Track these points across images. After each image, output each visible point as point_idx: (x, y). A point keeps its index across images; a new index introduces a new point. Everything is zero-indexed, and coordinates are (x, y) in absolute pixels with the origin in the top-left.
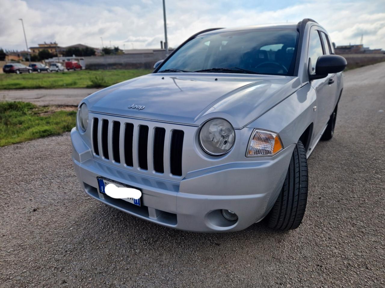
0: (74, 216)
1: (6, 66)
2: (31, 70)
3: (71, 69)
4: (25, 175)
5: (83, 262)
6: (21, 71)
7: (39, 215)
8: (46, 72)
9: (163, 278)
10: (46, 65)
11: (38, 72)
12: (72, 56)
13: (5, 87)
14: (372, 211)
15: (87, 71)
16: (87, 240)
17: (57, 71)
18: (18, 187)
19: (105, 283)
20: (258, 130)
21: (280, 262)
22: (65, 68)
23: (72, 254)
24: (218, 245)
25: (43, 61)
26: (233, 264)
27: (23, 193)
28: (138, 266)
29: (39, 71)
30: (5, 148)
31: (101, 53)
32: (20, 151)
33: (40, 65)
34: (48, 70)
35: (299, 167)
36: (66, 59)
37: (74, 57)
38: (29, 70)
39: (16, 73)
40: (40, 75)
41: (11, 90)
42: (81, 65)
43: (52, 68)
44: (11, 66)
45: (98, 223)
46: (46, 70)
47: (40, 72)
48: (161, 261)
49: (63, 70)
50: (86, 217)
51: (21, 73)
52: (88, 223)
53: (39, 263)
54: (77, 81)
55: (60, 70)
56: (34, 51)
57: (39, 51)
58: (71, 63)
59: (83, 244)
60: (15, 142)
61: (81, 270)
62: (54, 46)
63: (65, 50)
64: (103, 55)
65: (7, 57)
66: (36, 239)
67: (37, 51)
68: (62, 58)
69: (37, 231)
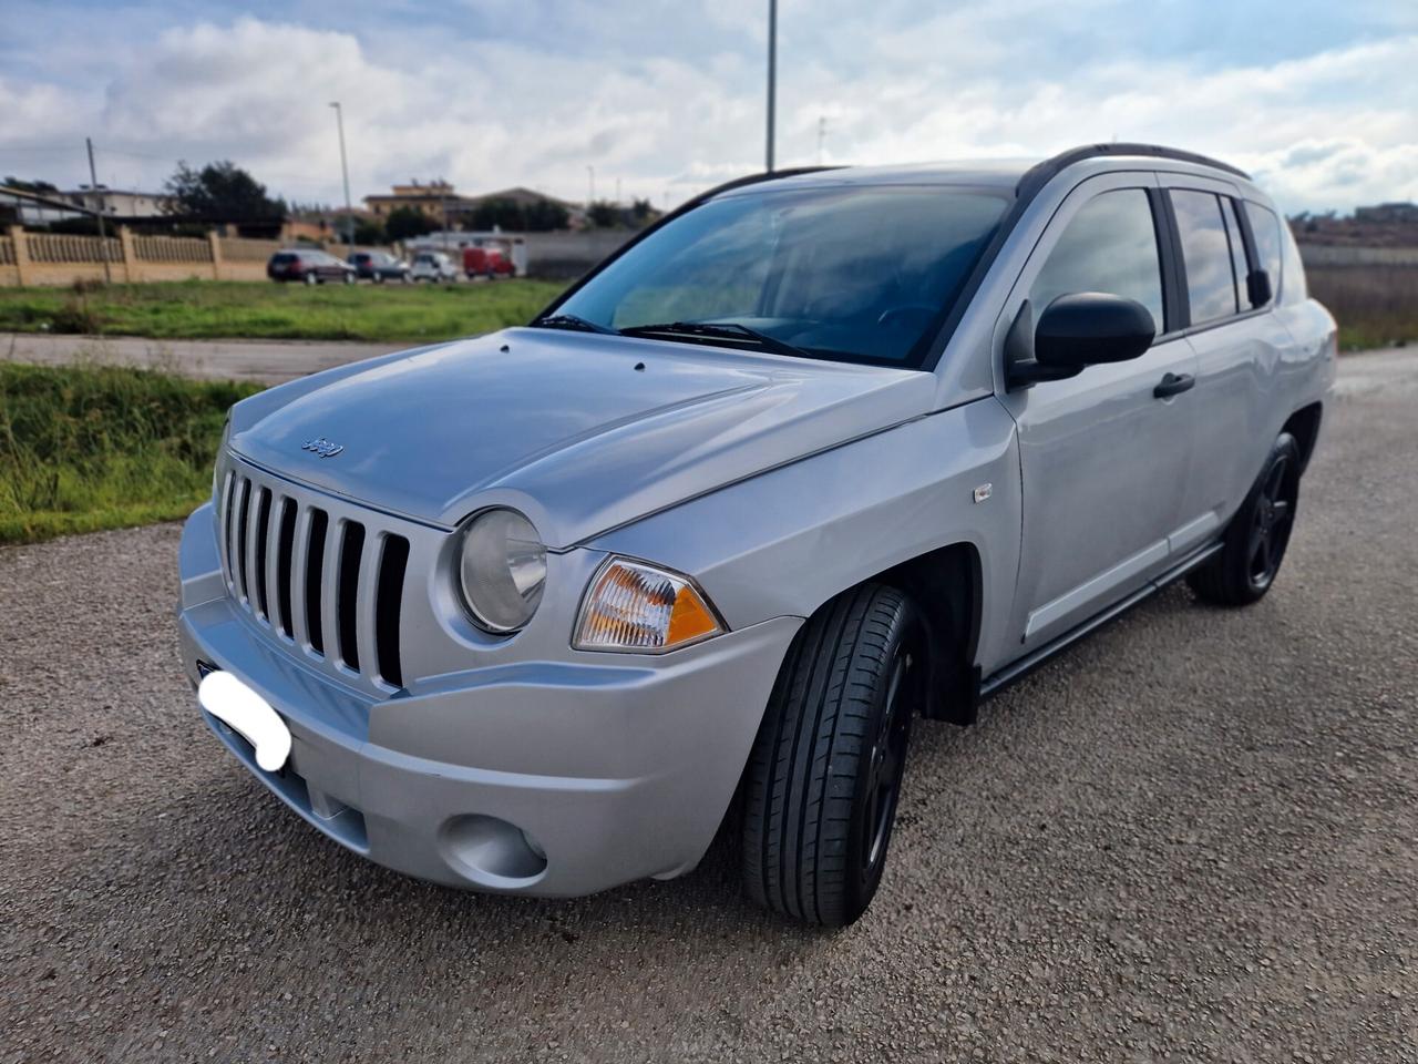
0: (193, 776)
1: (278, 259)
2: (354, 273)
3: (480, 273)
4: (136, 626)
5: (136, 925)
6: (322, 275)
7: (104, 758)
8: (398, 281)
9: (329, 1017)
10: (404, 259)
11: (375, 282)
12: (490, 229)
13: (241, 329)
14: (1218, 905)
15: (528, 283)
16: (184, 858)
17: (434, 280)
18: (96, 663)
19: (156, 1002)
20: (622, 559)
21: (737, 1034)
22: (461, 269)
23: (120, 895)
24: (570, 938)
25: (397, 245)
26: (575, 1010)
27: (99, 683)
28: (283, 965)
29: (377, 276)
30: (131, 534)
31: (583, 221)
32: (169, 546)
33: (382, 257)
34: (407, 277)
35: (839, 701)
36: (470, 238)
37: (497, 232)
38: (345, 272)
39: (305, 280)
40: (379, 291)
41: (256, 340)
42: (515, 260)
43: (420, 269)
44: (293, 259)
45: (250, 809)
46: (399, 274)
47: (382, 281)
48: (355, 964)
49: (453, 278)
50: (225, 785)
51: (320, 282)
52: (219, 805)
53: (17, 907)
54: (464, 320)
55: (444, 277)
56: (377, 210)
57: (393, 207)
58: (481, 255)
59: (167, 867)
60: (169, 516)
61: (116, 947)
62: (439, 194)
63: (471, 208)
64: (586, 231)
65: (285, 228)
66: (51, 833)
67: (386, 209)
68: (457, 238)
69: (67, 808)
